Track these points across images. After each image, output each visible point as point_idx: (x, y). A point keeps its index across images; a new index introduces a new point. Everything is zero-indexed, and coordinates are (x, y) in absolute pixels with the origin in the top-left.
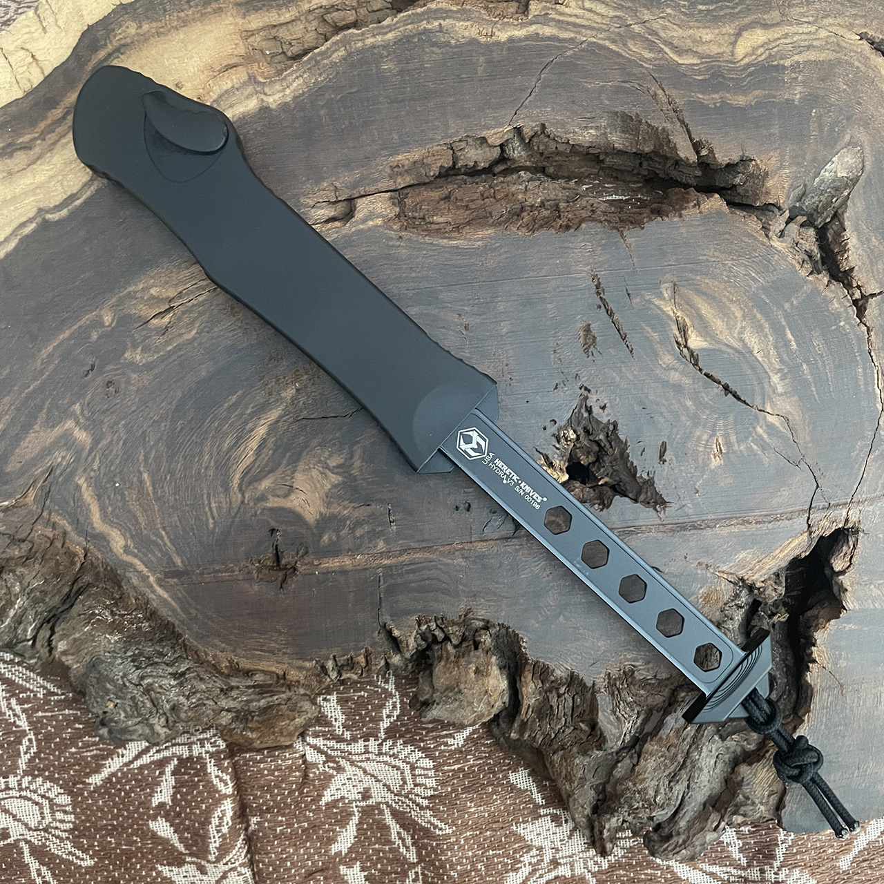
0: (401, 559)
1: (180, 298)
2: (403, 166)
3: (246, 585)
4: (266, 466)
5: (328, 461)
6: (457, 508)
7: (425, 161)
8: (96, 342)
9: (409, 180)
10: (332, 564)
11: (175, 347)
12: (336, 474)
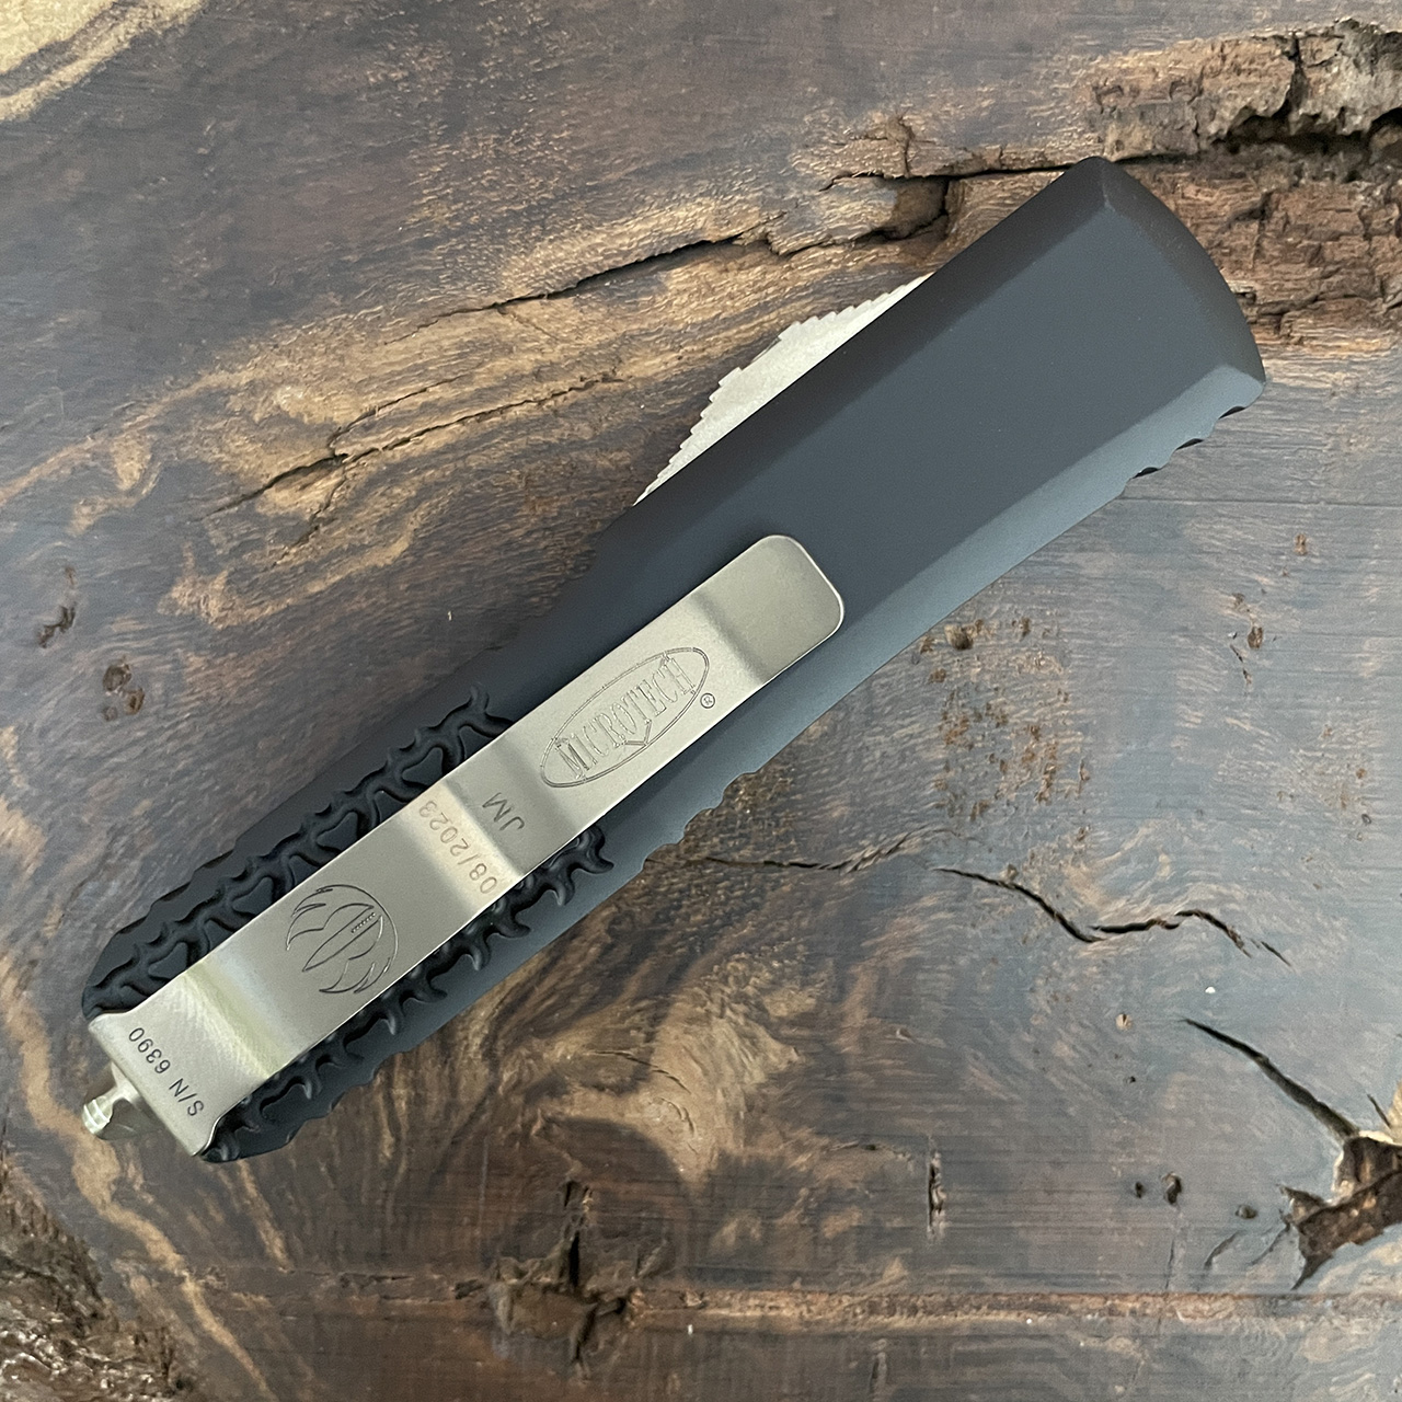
0: (948, 1319)
1: (367, 429)
2: (1136, 92)
3: (473, 1340)
4: (574, 991)
5: (767, 1000)
6: (1139, 1187)
7: (1206, 83)
8: (84, 538)
9: (1139, 138)
10: (742, 1309)
11: (336, 586)
12: (786, 1041)
